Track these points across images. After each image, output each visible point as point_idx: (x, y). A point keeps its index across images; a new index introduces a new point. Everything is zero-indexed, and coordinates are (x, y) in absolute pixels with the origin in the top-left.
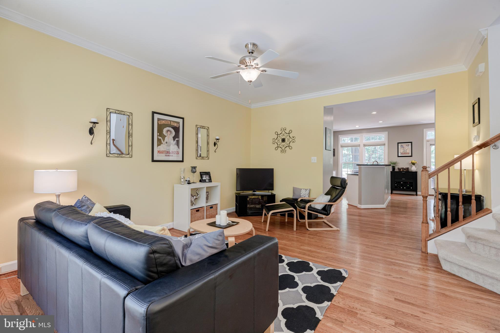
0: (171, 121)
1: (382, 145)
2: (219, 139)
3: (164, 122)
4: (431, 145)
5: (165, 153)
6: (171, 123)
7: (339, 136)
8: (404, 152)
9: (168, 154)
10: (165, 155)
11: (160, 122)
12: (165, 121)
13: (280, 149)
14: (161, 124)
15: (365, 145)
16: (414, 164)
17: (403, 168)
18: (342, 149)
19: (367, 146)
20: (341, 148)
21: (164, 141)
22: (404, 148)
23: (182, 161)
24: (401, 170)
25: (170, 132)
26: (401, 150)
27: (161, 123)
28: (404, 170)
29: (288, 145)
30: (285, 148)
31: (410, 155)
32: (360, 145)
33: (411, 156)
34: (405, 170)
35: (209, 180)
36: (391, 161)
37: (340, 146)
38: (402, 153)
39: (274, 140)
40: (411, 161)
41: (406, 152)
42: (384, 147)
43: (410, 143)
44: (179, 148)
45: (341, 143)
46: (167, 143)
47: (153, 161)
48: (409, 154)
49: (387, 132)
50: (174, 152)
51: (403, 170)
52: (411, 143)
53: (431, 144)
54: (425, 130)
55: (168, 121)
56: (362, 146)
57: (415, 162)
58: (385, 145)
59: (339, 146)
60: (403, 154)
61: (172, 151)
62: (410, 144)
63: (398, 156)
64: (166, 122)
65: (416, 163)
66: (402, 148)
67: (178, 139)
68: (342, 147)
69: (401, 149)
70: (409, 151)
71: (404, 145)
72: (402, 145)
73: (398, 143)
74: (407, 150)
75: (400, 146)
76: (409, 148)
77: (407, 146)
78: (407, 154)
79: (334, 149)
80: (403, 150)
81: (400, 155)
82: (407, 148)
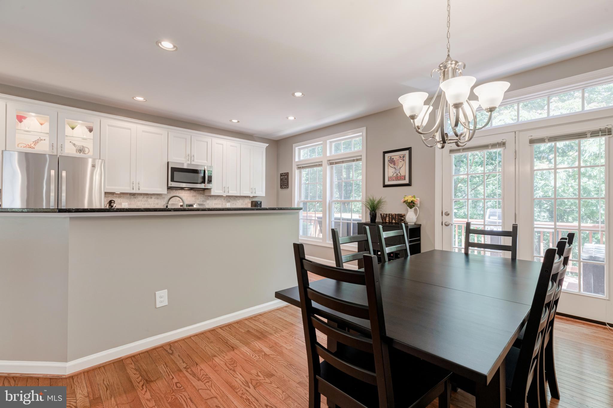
1: (356, 160)
4: (451, 151)
7: (294, 145)
15: (331, 163)
16: (411, 205)
17: (389, 214)
18: (300, 172)
20: (297, 171)
22: (394, 164)
24: (385, 220)
26: (390, 172)
28: (392, 221)
31: (407, 181)
32: (323, 163)
33: (409, 185)
34: (394, 221)
36: (371, 198)
37: (296, 167)
38: (391, 178)
41: (399, 175)
42: (362, 164)
43: (408, 151)
45: (297, 160)
48: (405, 179)
49: (367, 127)
51: (389, 220)
52: (409, 149)
53: (451, 149)
57: (412, 201)
58: (361, 159)
59: (294, 167)
60: (394, 180)
62: (407, 153)
63: (385, 186)
66: (392, 165)
68: (299, 168)
69: (389, 167)
70: (404, 171)
71: (395, 156)
72: (391, 158)
73: (385, 153)
74: (401, 168)
75: (389, 161)
76: (405, 163)
77: (402, 158)
78: (401, 180)
79: (286, 173)
80: (393, 170)
81: (387, 183)
82: (400, 164)
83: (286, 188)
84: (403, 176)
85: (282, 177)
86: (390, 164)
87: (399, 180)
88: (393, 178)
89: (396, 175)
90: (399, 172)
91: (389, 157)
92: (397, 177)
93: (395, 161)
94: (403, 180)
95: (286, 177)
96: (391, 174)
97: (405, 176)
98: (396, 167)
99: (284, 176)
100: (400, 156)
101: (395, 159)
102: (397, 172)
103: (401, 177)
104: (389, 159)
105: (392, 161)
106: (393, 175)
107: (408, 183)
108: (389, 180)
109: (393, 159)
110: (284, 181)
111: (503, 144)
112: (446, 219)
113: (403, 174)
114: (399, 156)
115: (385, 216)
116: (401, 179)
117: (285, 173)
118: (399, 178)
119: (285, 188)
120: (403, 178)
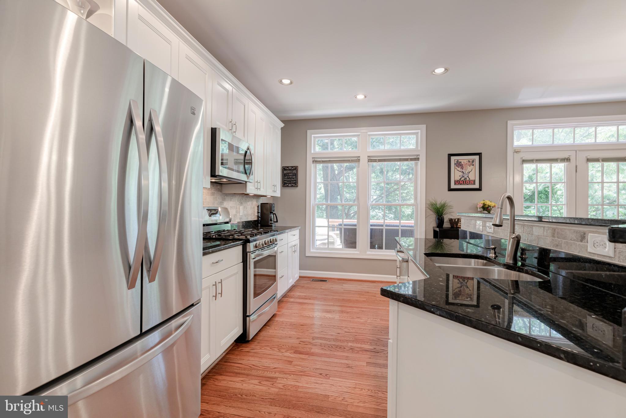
1: (411, 160)
4: (524, 161)
7: (309, 132)
8: (462, 179)
15: (371, 160)
16: (488, 209)
18: (316, 168)
19: (376, 161)
20: (313, 165)
22: (462, 168)
26: (456, 175)
31: (477, 186)
32: (361, 158)
33: (480, 189)
36: (436, 201)
37: (311, 160)
38: (457, 182)
40: (482, 202)
41: (468, 179)
42: (416, 165)
43: (478, 156)
45: (312, 152)
48: (474, 184)
49: (425, 125)
52: (480, 155)
53: (524, 158)
54: (510, 123)
56: (364, 160)
57: (492, 204)
58: (418, 159)
59: (309, 160)
60: (461, 184)
62: (477, 158)
63: (450, 190)
65: (495, 206)
66: (459, 169)
68: (315, 162)
69: (456, 171)
70: (474, 175)
71: (463, 160)
72: (458, 161)
73: (450, 155)
74: (469, 172)
75: (455, 164)
76: (474, 168)
77: (471, 163)
78: (470, 185)
79: (294, 167)
80: (461, 174)
81: (453, 186)
82: (469, 168)
83: (294, 186)
84: (472, 181)
85: (285, 172)
86: (456, 167)
87: (467, 184)
88: (460, 182)
89: (464, 179)
90: (468, 177)
91: (456, 161)
92: (466, 181)
93: (463, 165)
94: (472, 185)
95: (295, 171)
96: (458, 178)
97: (474, 181)
98: (464, 171)
99: (289, 170)
100: (469, 161)
101: (462, 163)
102: (466, 176)
103: (470, 181)
104: (455, 162)
105: (458, 164)
106: (461, 178)
107: (478, 187)
108: (455, 184)
109: (460, 162)
110: (290, 177)
111: (568, 160)
113: (472, 178)
114: (467, 160)
115: (456, 221)
116: (470, 183)
117: (292, 167)
118: (468, 182)
119: (292, 186)
120: (473, 182)
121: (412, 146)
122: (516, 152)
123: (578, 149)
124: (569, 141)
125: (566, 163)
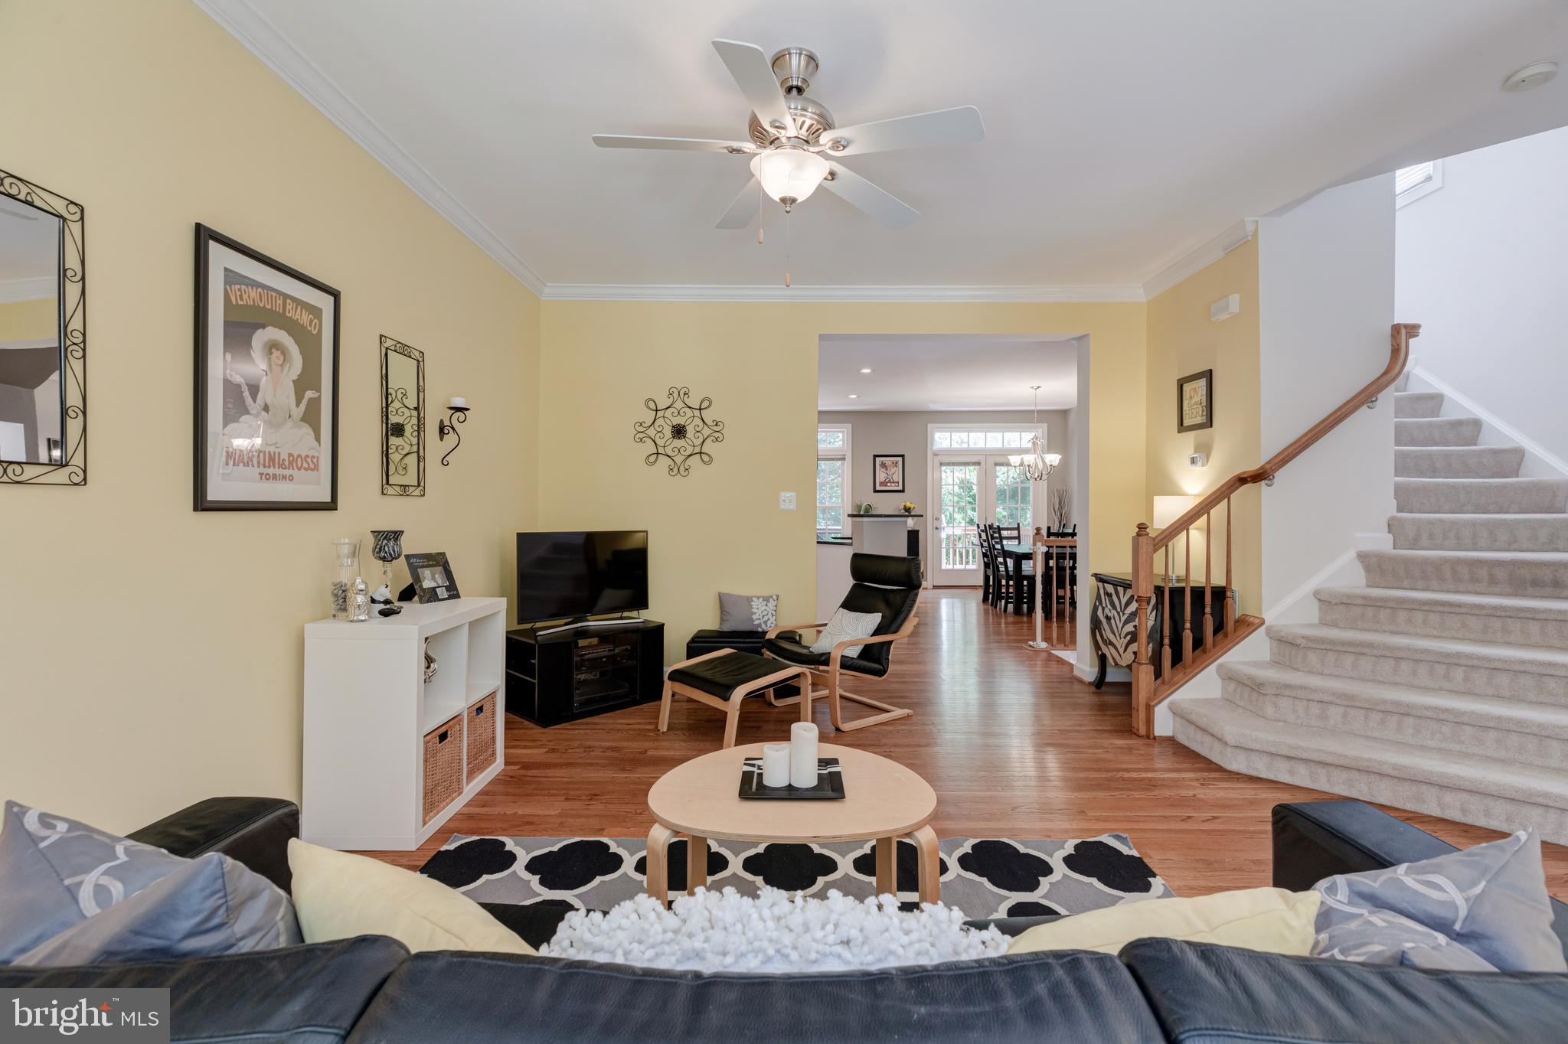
0: (286, 297)
1: (838, 459)
2: (467, 409)
3: (253, 293)
4: (942, 464)
5: (262, 462)
6: (288, 307)
8: (887, 481)
9: (271, 471)
10: (261, 474)
11: (238, 293)
12: (260, 290)
13: (664, 462)
14: (240, 303)
16: (908, 511)
21: (255, 402)
22: (887, 470)
23: (331, 506)
25: (284, 353)
26: (881, 476)
27: (242, 299)
29: (697, 450)
30: (686, 459)
31: (900, 488)
33: (902, 491)
35: (448, 589)
38: (882, 484)
39: (641, 429)
40: (904, 504)
41: (892, 480)
42: (843, 464)
43: (901, 458)
44: (318, 439)
46: (266, 408)
47: (201, 503)
48: (898, 485)
49: (850, 426)
50: (299, 459)
52: (902, 456)
53: (941, 461)
54: (929, 427)
55: (274, 294)
57: (912, 506)
58: (844, 459)
60: (885, 486)
61: (290, 455)
63: (876, 491)
64: (264, 298)
65: (914, 508)
66: (884, 470)
67: (316, 395)
69: (880, 472)
70: (898, 477)
71: (887, 461)
72: (883, 462)
73: (875, 456)
74: (893, 474)
76: (898, 470)
77: (895, 465)
80: (886, 475)
81: (878, 488)
82: (893, 470)
84: (896, 482)
86: (881, 469)
87: (891, 486)
88: (885, 483)
89: (889, 481)
90: (892, 478)
91: (881, 462)
92: (890, 483)
93: (887, 466)
94: (896, 486)
96: (883, 480)
97: (898, 483)
98: (888, 472)
100: (893, 462)
101: (887, 464)
102: (890, 478)
103: (894, 483)
104: (880, 464)
105: (883, 465)
107: (902, 489)
108: (880, 486)
109: (885, 464)
111: (978, 464)
112: (936, 524)
113: (896, 480)
114: (891, 462)
116: (894, 485)
118: (892, 484)
121: (839, 444)
122: (936, 455)
123: (988, 453)
124: (981, 445)
125: (977, 467)
